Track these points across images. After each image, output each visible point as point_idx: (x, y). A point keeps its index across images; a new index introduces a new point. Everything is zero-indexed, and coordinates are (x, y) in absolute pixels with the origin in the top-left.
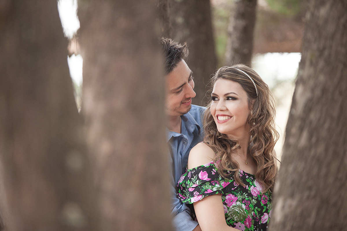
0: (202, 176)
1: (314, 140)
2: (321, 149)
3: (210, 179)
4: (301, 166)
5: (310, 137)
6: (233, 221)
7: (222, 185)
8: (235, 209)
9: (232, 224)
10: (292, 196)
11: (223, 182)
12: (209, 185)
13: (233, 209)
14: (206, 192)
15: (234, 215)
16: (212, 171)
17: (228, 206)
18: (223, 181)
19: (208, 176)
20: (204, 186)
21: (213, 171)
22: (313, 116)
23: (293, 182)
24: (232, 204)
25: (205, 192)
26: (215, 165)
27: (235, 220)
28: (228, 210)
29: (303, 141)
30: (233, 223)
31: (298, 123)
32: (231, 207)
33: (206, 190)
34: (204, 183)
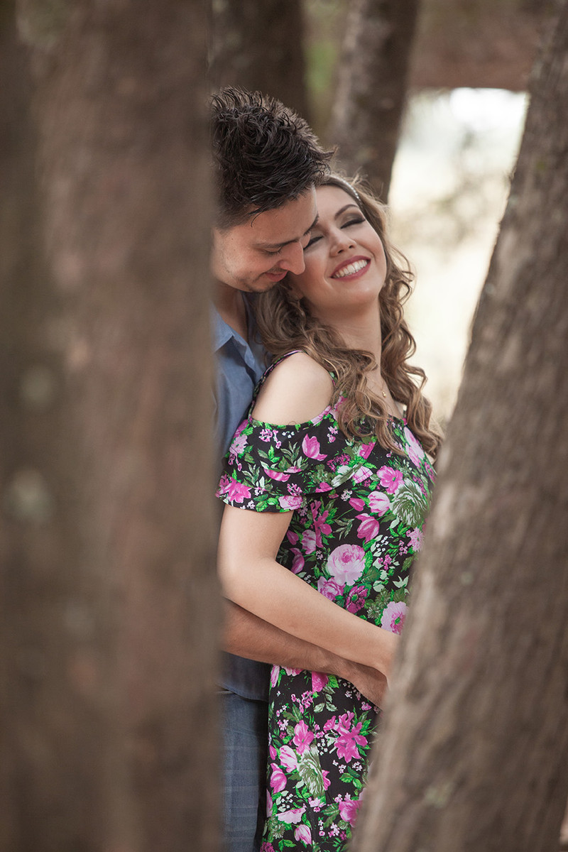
0: (309, 447)
1: (532, 357)
2: (546, 379)
3: (325, 456)
4: (500, 413)
5: (525, 349)
6: (405, 526)
7: (361, 453)
8: (406, 496)
9: (404, 536)
10: (476, 480)
11: (361, 448)
12: (324, 471)
13: (401, 495)
14: (317, 489)
15: (406, 511)
16: (328, 435)
17: (389, 491)
18: (359, 443)
19: (320, 449)
20: (312, 473)
21: (331, 434)
22: (534, 304)
23: (479, 451)
24: (398, 484)
25: (315, 488)
26: (332, 417)
27: (408, 524)
28: (391, 502)
29: (509, 357)
30: (405, 533)
31: (499, 317)
32: (397, 492)
33: (317, 485)
34: (312, 464)
